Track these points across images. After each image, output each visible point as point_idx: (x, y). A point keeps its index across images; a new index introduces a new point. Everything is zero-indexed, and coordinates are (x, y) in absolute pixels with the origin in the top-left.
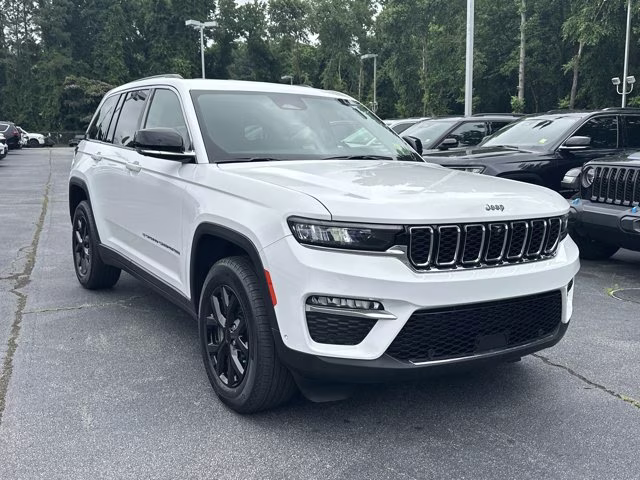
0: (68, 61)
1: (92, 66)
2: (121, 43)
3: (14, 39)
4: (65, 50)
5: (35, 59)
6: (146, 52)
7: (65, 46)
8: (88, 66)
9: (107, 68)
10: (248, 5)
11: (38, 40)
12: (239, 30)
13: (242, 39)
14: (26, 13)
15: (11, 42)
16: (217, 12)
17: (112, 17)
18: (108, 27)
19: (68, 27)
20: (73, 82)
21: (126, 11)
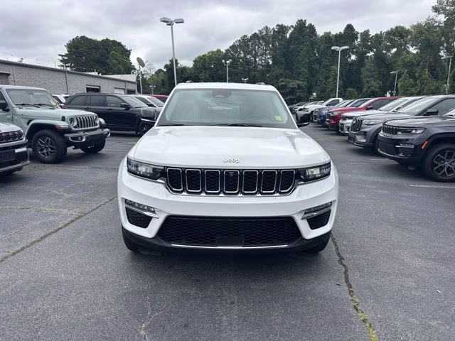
0: (282, 71)
1: (293, 73)
2: (307, 61)
3: (260, 62)
4: (281, 66)
5: (268, 71)
6: (320, 64)
7: (281, 64)
8: (290, 73)
9: (299, 74)
10: (376, 35)
11: (271, 62)
12: (370, 49)
13: (372, 54)
14: (266, 50)
15: (259, 64)
16: (359, 40)
17: (305, 48)
18: (302, 53)
19: (284, 55)
20: (282, 81)
21: (312, 45)
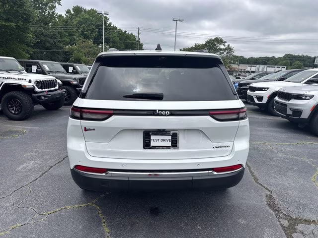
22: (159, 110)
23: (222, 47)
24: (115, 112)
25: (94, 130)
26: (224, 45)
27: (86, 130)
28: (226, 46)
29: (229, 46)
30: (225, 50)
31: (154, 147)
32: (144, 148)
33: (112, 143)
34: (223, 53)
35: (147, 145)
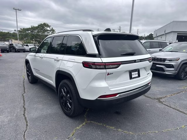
22: (137, 60)
23: (48, 29)
24: (122, 63)
25: (112, 74)
26: (50, 28)
27: (108, 74)
28: (51, 29)
29: (52, 28)
30: (50, 31)
31: (134, 78)
32: (130, 79)
33: (118, 79)
34: (49, 33)
35: (131, 78)
